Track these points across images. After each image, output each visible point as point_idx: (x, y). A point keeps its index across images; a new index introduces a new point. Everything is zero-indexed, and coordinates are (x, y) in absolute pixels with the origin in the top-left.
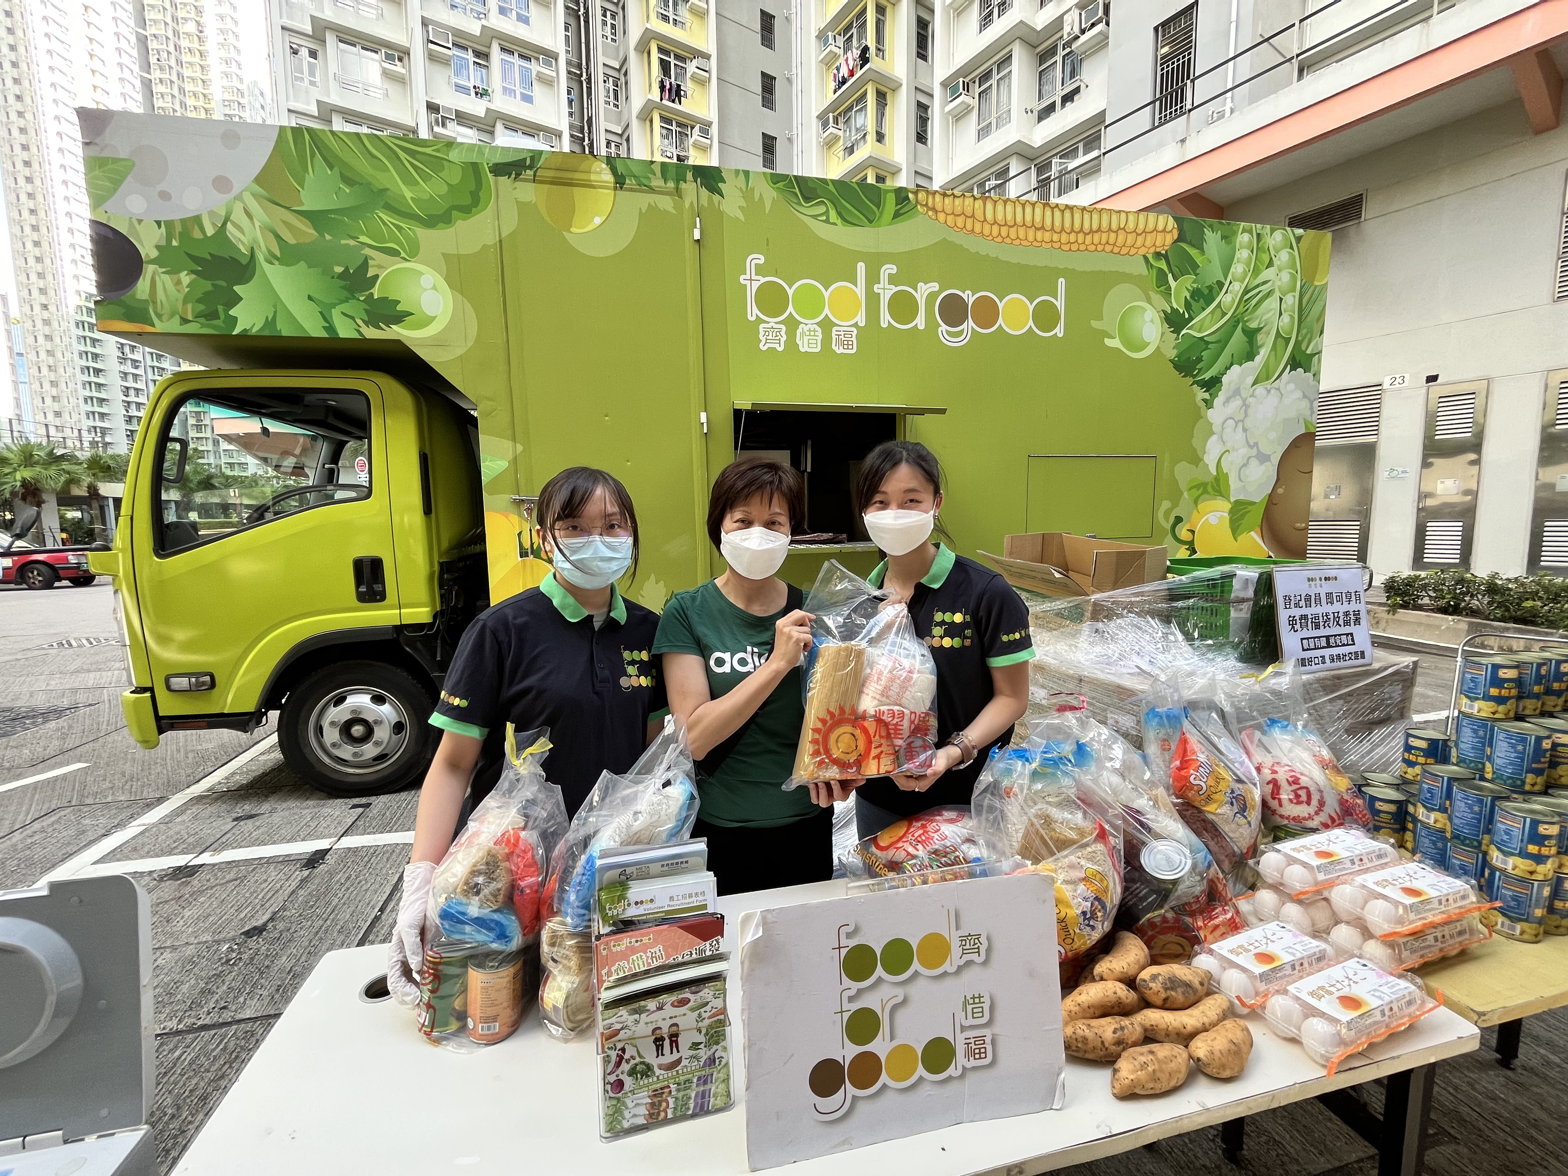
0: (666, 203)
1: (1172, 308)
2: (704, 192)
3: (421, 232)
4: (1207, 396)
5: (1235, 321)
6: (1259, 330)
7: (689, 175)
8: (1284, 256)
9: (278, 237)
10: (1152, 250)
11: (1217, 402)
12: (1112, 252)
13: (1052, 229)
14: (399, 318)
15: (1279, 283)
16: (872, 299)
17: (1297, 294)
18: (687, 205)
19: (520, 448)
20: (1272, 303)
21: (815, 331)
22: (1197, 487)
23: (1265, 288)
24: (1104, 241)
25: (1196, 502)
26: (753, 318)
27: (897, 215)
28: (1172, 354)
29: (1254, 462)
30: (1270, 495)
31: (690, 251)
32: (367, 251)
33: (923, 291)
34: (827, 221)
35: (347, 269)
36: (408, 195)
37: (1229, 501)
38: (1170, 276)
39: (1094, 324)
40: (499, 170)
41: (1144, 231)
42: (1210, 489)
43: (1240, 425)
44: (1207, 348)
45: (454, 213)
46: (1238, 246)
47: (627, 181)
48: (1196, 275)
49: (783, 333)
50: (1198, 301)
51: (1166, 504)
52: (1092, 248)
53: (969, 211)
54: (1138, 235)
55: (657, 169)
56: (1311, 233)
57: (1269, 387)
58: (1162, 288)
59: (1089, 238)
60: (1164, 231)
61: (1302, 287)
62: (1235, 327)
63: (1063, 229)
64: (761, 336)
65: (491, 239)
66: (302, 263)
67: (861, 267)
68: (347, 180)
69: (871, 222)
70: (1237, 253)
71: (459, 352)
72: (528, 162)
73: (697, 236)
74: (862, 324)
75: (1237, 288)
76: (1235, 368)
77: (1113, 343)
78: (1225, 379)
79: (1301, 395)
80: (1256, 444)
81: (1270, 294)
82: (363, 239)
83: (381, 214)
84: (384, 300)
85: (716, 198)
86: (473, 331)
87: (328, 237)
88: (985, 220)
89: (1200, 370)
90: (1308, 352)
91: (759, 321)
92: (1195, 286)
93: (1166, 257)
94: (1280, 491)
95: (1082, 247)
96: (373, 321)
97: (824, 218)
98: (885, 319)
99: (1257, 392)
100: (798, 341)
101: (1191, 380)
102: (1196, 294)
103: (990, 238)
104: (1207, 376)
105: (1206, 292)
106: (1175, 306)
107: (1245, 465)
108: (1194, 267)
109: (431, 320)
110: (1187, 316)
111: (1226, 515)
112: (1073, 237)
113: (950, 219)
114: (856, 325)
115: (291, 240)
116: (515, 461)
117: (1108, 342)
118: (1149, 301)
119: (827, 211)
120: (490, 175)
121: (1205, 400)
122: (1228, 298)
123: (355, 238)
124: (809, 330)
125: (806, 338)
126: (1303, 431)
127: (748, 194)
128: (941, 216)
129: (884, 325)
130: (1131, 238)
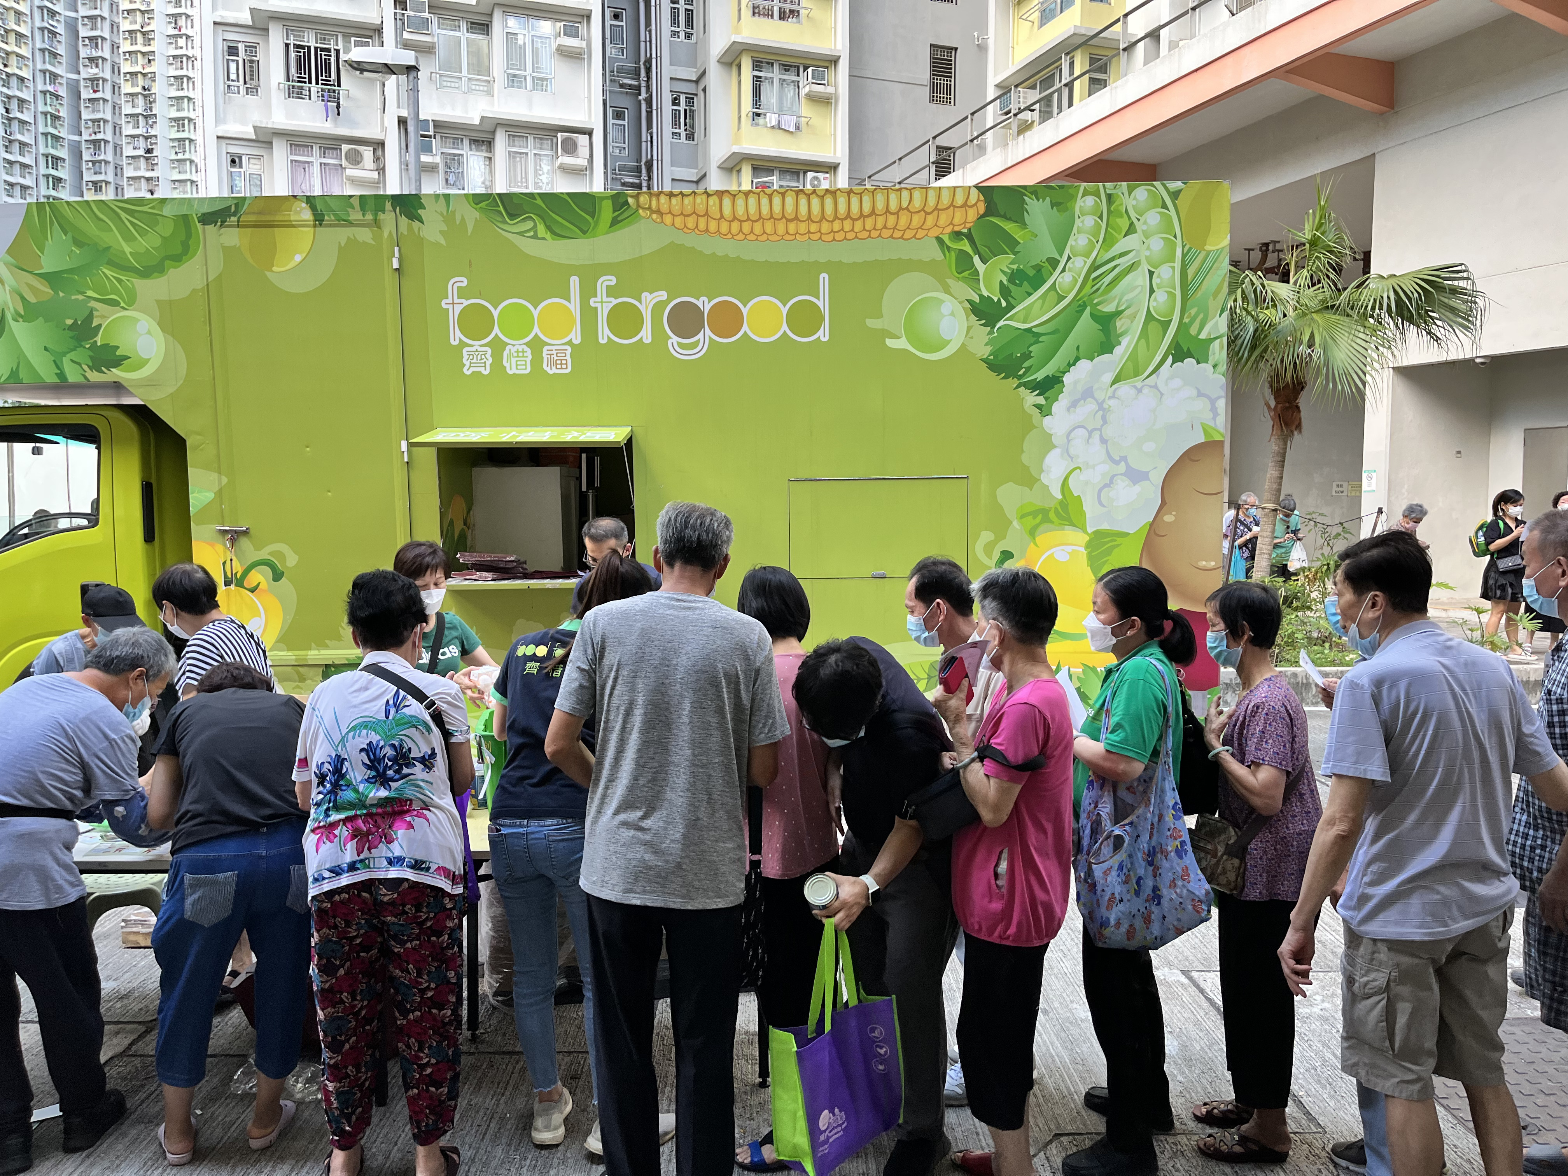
0: (364, 235)
1: (981, 296)
2: (404, 220)
3: (138, 283)
4: (1041, 400)
5: (1079, 307)
6: (1118, 313)
7: (388, 206)
8: (1153, 218)
9: (23, 298)
10: (949, 230)
11: (1056, 408)
12: (891, 237)
13: (809, 218)
14: (118, 362)
15: (1147, 253)
16: (589, 315)
17: (1178, 265)
18: (386, 234)
19: (225, 480)
20: (1139, 278)
21: (523, 352)
22: (1034, 514)
23: (1125, 261)
24: (879, 225)
25: (1032, 532)
26: (456, 343)
27: (615, 222)
28: (985, 351)
29: (1122, 483)
30: (1152, 524)
31: (390, 280)
32: (93, 304)
33: (647, 302)
34: (535, 237)
35: (76, 321)
36: (127, 249)
37: (1085, 531)
38: (976, 259)
39: (871, 323)
40: (207, 219)
41: (936, 209)
42: (1052, 515)
43: (1096, 435)
44: (1037, 342)
45: (167, 263)
46: (1077, 212)
47: (326, 218)
48: (1015, 253)
49: (488, 356)
50: (1020, 285)
51: (986, 536)
52: (865, 234)
53: (701, 209)
54: (927, 213)
55: (356, 203)
56: (1196, 185)
57: (1139, 385)
58: (966, 274)
59: (858, 225)
60: (965, 205)
61: (1184, 255)
62: (1080, 311)
63: (823, 217)
64: (464, 361)
65: (200, 284)
67: (574, 281)
68: (77, 243)
69: (584, 232)
70: (1078, 222)
71: (171, 390)
72: (233, 209)
73: (396, 265)
74: (577, 341)
75: (1080, 265)
76: (1084, 365)
77: (901, 343)
78: (1067, 379)
79: (1195, 393)
80: (1124, 459)
81: (1132, 267)
82: (90, 293)
83: (105, 270)
84: (105, 346)
85: (416, 224)
86: (183, 370)
87: (61, 294)
88: (722, 217)
89: (1028, 369)
90: (1203, 336)
91: (462, 344)
92: (1015, 267)
93: (969, 237)
94: (1168, 518)
95: (850, 235)
96: (96, 366)
97: (532, 233)
98: (604, 334)
99: (1119, 393)
100: (505, 363)
101: (1016, 382)
102: (1016, 277)
103: (730, 236)
104: (1040, 375)
105: (1031, 273)
106: (985, 293)
107: (1106, 486)
108: (1012, 244)
109: (143, 363)
110: (1004, 304)
111: (1083, 550)
112: (837, 226)
113: (679, 221)
114: (570, 343)
115: (32, 299)
116: (219, 493)
117: (890, 342)
118: (947, 290)
119: (535, 226)
120: (198, 225)
121: (1039, 407)
122: (1067, 277)
123: (82, 293)
124: (518, 352)
125: (513, 360)
126: (1202, 439)
127: (448, 218)
128: (668, 219)
130: (916, 220)
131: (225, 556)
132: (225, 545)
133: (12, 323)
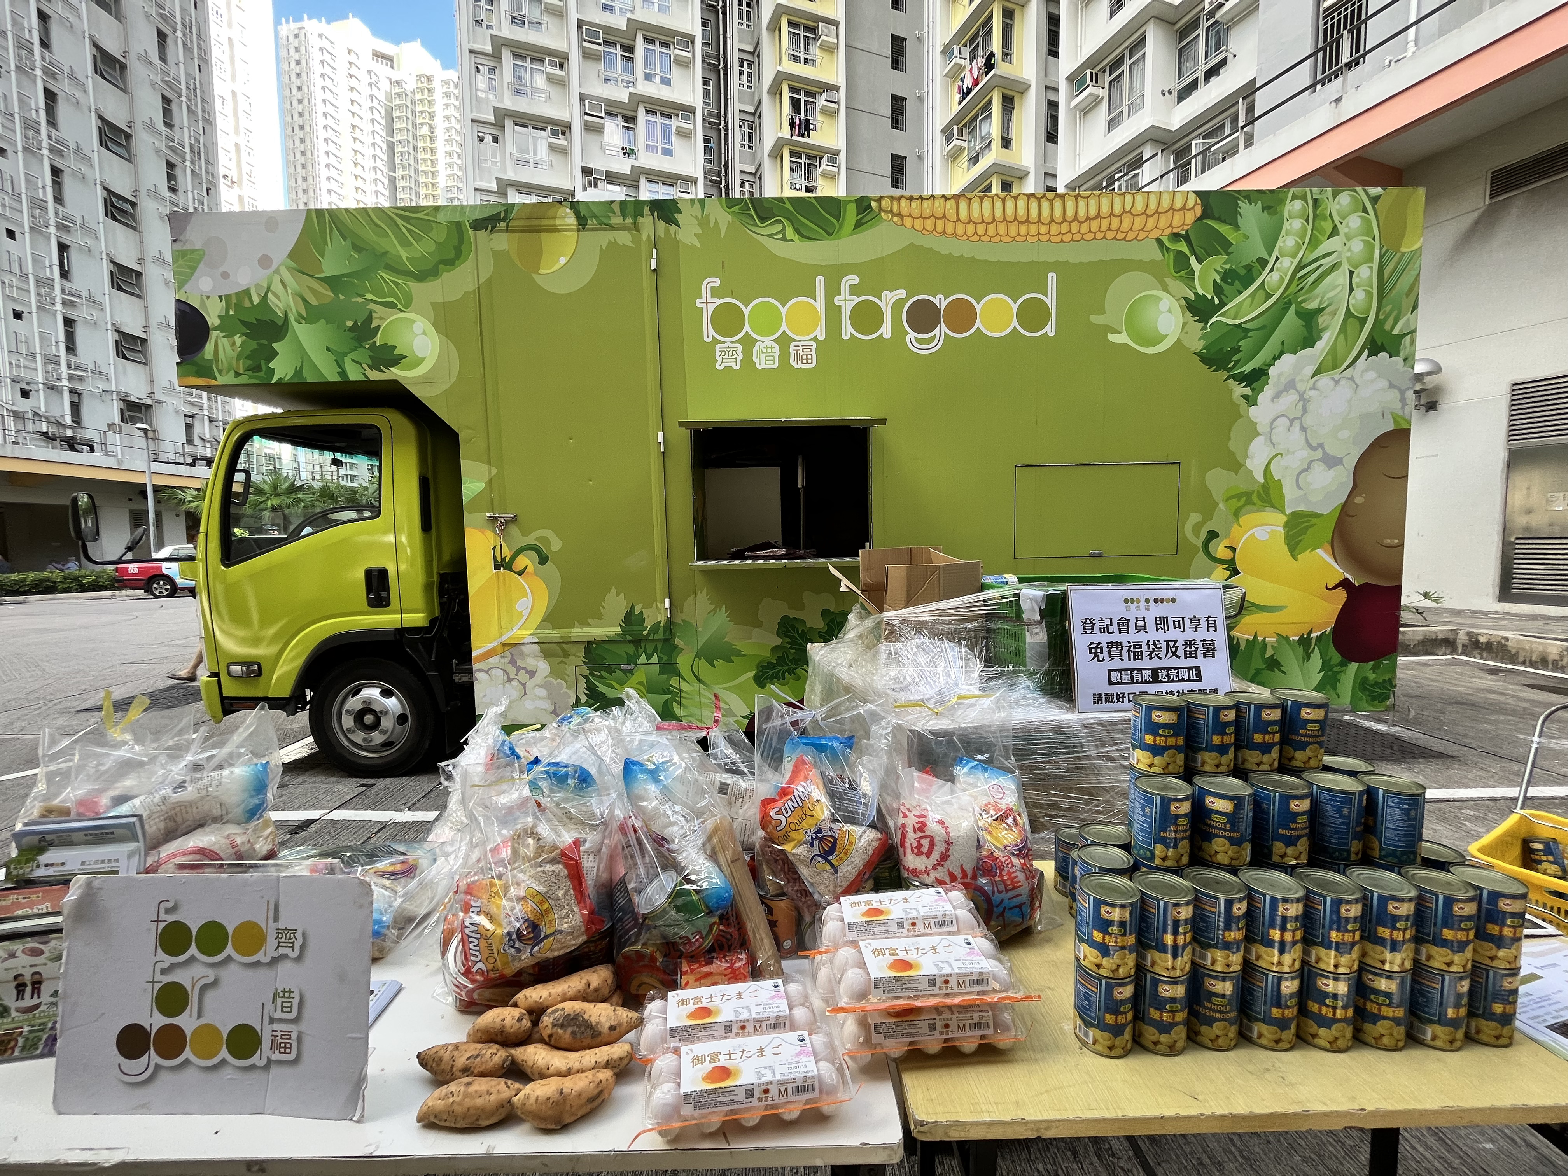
0: (624, 238)
1: (1196, 294)
2: (661, 224)
3: (414, 287)
4: (1248, 391)
5: (1284, 304)
6: (1320, 310)
7: (647, 210)
8: (1354, 221)
9: (304, 300)
10: (1168, 232)
11: (1261, 398)
12: (1115, 238)
13: (1039, 221)
14: (396, 361)
15: (1348, 254)
16: (833, 311)
17: (1375, 265)
18: (644, 237)
19: (494, 471)
20: (1340, 278)
21: (772, 348)
22: (1238, 496)
23: (1327, 262)
24: (1104, 228)
25: (1237, 514)
26: (710, 339)
27: (858, 225)
28: (1199, 346)
29: (1319, 468)
30: (1344, 506)
31: (647, 281)
32: (372, 306)
33: (888, 300)
34: (784, 239)
35: (356, 322)
36: (404, 254)
37: (1283, 512)
38: (1193, 259)
39: (1095, 319)
40: (477, 225)
41: (1156, 212)
42: (1255, 498)
43: (1297, 424)
44: (1246, 337)
45: (441, 267)
46: (1286, 215)
47: (589, 222)
48: (1228, 254)
49: (739, 351)
50: (1232, 284)
51: (1195, 518)
52: (1090, 236)
53: (939, 212)
54: (1148, 216)
55: (617, 208)
56: (1394, 190)
57: (1337, 377)
58: (1183, 273)
59: (1085, 227)
60: (1183, 208)
61: (1381, 257)
62: (1286, 309)
63: (1052, 219)
64: (717, 357)
65: (471, 287)
66: (323, 321)
67: (820, 281)
68: (356, 248)
69: (830, 234)
70: (1286, 225)
71: (445, 387)
72: (502, 215)
73: (653, 266)
74: (822, 337)
75: (1287, 265)
76: (1287, 357)
77: (1121, 338)
78: (1272, 371)
79: (1386, 384)
80: (1321, 445)
81: (1335, 267)
82: (369, 296)
83: (382, 274)
84: (384, 346)
85: (673, 228)
86: (456, 368)
87: (342, 297)
88: (958, 219)
89: (1237, 362)
90: (1396, 331)
91: (715, 341)
92: (1228, 267)
93: (1187, 238)
94: (1359, 500)
95: (1077, 237)
96: (375, 366)
97: (781, 236)
98: (847, 330)
99: (1320, 384)
100: (754, 359)
101: (1225, 374)
102: (1228, 276)
103: (965, 237)
104: (1247, 368)
105: (1243, 272)
106: (1200, 291)
107: (1305, 470)
108: (1225, 245)
109: (419, 361)
110: (1217, 301)
111: (1281, 529)
112: (1065, 227)
113: (918, 224)
114: (815, 339)
115: (314, 302)
116: (490, 483)
117: (1112, 337)
118: (1166, 289)
119: (784, 229)
120: (470, 230)
121: (1246, 397)
122: (1275, 276)
123: (362, 296)
124: (767, 348)
125: (763, 356)
126: (1391, 427)
127: (703, 221)
128: (908, 222)
129: (846, 336)
130: (1139, 222)
131: (495, 541)
132: (495, 532)
133: (295, 324)
